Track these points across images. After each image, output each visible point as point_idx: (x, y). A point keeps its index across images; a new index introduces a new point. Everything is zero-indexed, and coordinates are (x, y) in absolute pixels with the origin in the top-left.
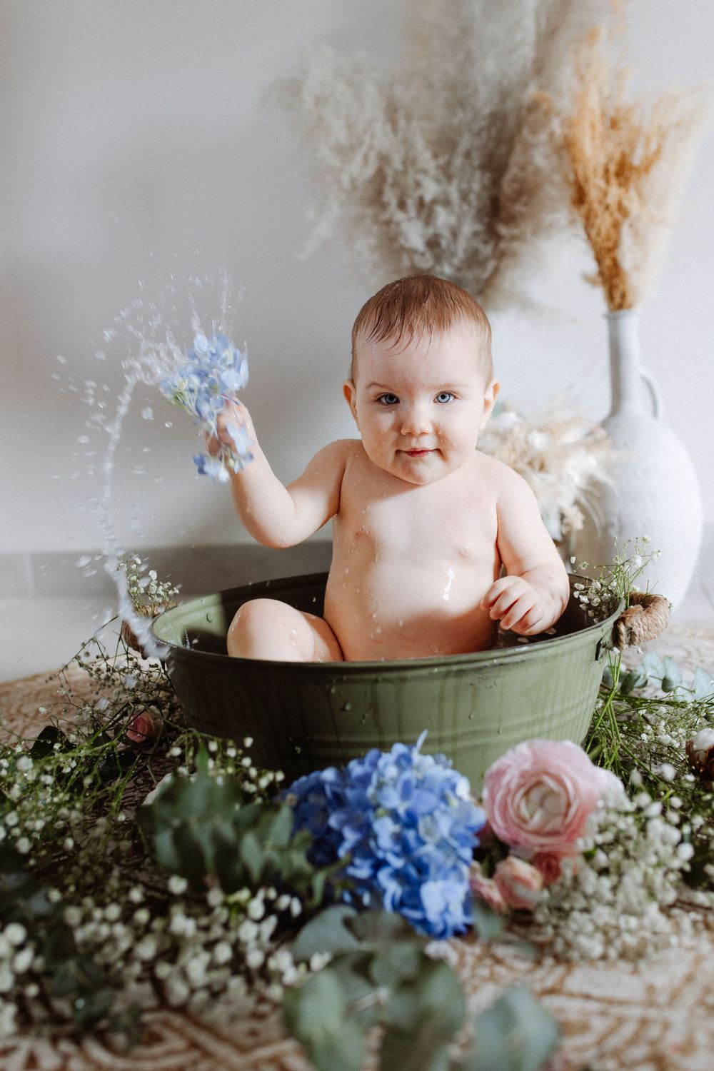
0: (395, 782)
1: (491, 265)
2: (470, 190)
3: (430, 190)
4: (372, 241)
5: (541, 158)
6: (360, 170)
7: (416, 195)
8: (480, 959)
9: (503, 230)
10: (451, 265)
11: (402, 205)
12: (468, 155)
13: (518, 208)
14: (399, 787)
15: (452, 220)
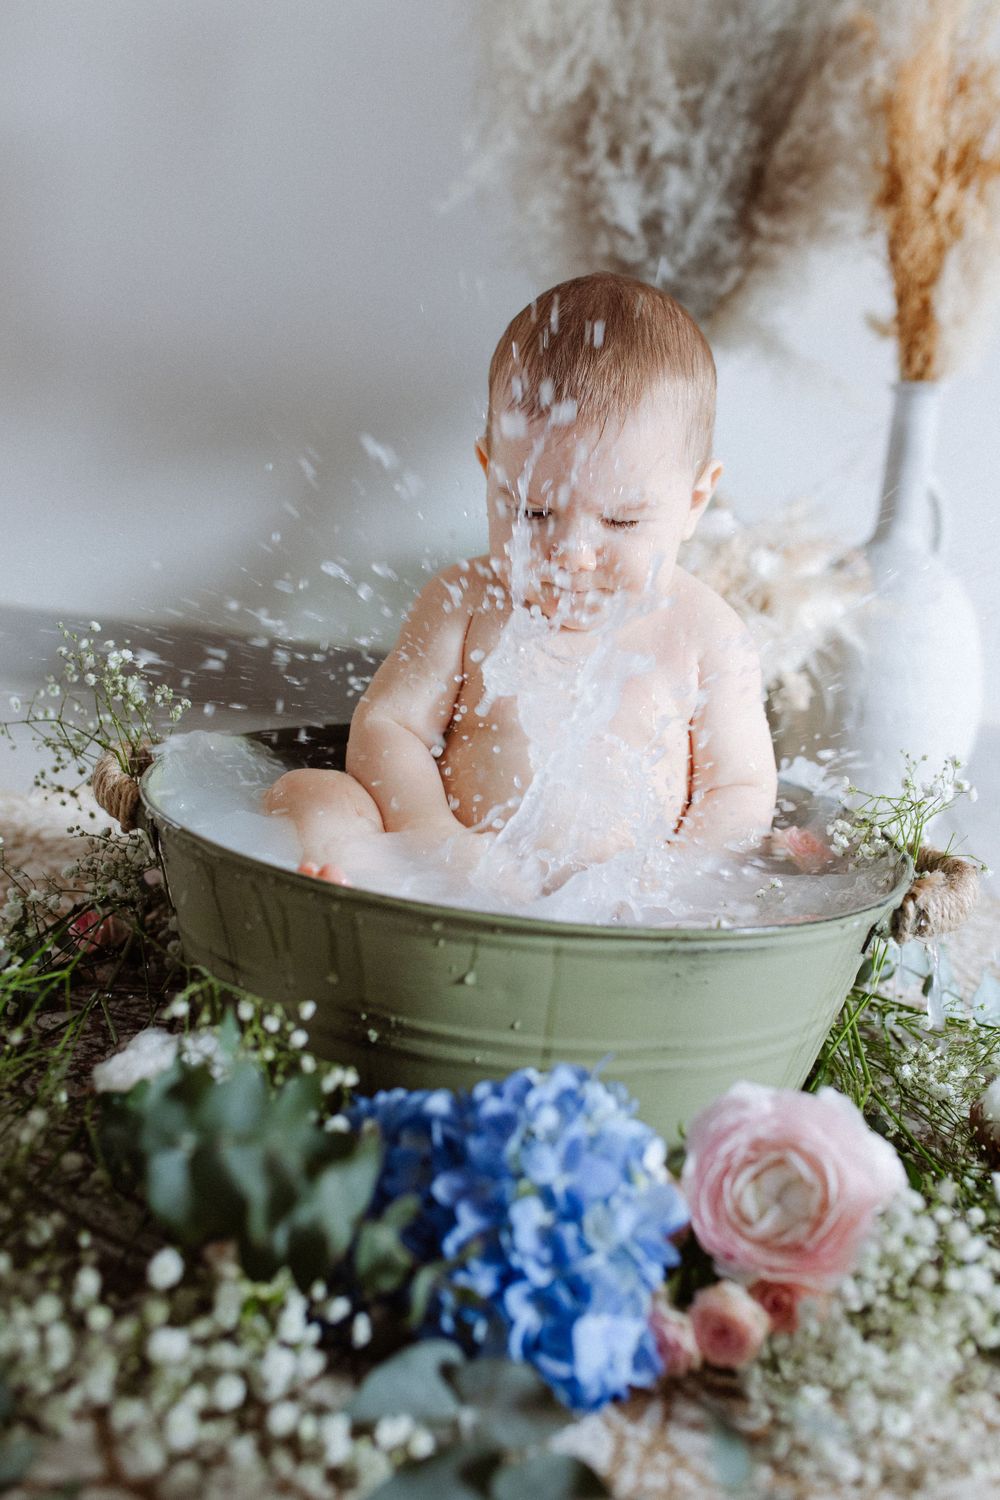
0: (552, 1139)
1: (734, 275)
2: (725, 149)
3: (665, 137)
5: (844, 119)
6: (559, 84)
7: (644, 139)
8: (649, 1451)
9: (763, 223)
10: (672, 262)
12: (731, 92)
13: (792, 192)
14: (562, 1147)
15: (690, 192)
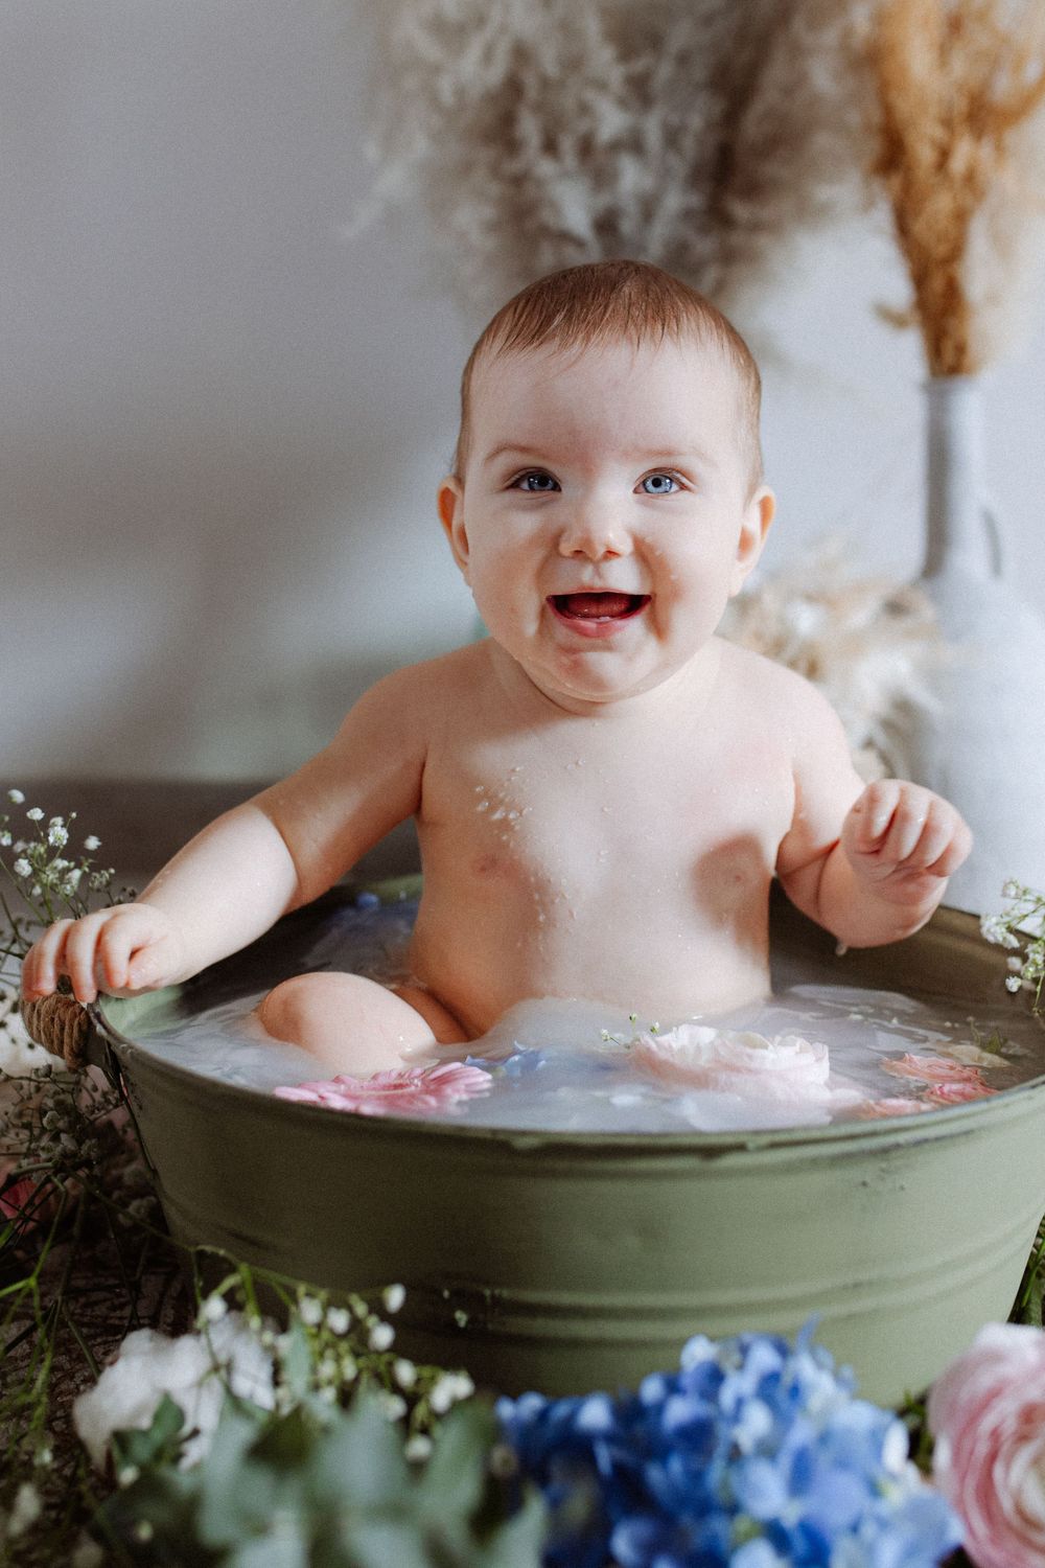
1: (713, 273)
2: (684, 128)
3: (610, 121)
4: (488, 212)
5: (824, 77)
6: (476, 71)
7: (583, 126)
11: (550, 147)
12: (683, 59)
13: (770, 169)
15: (647, 182)
